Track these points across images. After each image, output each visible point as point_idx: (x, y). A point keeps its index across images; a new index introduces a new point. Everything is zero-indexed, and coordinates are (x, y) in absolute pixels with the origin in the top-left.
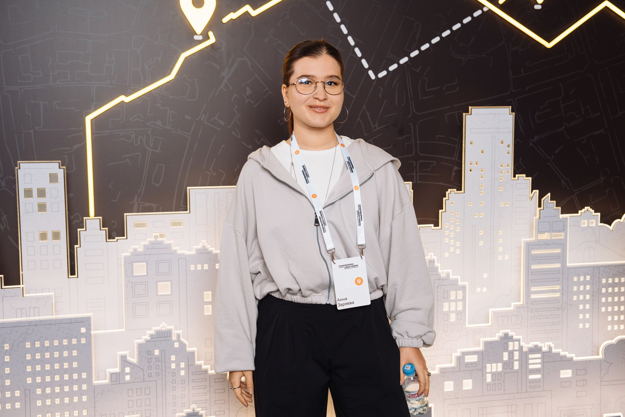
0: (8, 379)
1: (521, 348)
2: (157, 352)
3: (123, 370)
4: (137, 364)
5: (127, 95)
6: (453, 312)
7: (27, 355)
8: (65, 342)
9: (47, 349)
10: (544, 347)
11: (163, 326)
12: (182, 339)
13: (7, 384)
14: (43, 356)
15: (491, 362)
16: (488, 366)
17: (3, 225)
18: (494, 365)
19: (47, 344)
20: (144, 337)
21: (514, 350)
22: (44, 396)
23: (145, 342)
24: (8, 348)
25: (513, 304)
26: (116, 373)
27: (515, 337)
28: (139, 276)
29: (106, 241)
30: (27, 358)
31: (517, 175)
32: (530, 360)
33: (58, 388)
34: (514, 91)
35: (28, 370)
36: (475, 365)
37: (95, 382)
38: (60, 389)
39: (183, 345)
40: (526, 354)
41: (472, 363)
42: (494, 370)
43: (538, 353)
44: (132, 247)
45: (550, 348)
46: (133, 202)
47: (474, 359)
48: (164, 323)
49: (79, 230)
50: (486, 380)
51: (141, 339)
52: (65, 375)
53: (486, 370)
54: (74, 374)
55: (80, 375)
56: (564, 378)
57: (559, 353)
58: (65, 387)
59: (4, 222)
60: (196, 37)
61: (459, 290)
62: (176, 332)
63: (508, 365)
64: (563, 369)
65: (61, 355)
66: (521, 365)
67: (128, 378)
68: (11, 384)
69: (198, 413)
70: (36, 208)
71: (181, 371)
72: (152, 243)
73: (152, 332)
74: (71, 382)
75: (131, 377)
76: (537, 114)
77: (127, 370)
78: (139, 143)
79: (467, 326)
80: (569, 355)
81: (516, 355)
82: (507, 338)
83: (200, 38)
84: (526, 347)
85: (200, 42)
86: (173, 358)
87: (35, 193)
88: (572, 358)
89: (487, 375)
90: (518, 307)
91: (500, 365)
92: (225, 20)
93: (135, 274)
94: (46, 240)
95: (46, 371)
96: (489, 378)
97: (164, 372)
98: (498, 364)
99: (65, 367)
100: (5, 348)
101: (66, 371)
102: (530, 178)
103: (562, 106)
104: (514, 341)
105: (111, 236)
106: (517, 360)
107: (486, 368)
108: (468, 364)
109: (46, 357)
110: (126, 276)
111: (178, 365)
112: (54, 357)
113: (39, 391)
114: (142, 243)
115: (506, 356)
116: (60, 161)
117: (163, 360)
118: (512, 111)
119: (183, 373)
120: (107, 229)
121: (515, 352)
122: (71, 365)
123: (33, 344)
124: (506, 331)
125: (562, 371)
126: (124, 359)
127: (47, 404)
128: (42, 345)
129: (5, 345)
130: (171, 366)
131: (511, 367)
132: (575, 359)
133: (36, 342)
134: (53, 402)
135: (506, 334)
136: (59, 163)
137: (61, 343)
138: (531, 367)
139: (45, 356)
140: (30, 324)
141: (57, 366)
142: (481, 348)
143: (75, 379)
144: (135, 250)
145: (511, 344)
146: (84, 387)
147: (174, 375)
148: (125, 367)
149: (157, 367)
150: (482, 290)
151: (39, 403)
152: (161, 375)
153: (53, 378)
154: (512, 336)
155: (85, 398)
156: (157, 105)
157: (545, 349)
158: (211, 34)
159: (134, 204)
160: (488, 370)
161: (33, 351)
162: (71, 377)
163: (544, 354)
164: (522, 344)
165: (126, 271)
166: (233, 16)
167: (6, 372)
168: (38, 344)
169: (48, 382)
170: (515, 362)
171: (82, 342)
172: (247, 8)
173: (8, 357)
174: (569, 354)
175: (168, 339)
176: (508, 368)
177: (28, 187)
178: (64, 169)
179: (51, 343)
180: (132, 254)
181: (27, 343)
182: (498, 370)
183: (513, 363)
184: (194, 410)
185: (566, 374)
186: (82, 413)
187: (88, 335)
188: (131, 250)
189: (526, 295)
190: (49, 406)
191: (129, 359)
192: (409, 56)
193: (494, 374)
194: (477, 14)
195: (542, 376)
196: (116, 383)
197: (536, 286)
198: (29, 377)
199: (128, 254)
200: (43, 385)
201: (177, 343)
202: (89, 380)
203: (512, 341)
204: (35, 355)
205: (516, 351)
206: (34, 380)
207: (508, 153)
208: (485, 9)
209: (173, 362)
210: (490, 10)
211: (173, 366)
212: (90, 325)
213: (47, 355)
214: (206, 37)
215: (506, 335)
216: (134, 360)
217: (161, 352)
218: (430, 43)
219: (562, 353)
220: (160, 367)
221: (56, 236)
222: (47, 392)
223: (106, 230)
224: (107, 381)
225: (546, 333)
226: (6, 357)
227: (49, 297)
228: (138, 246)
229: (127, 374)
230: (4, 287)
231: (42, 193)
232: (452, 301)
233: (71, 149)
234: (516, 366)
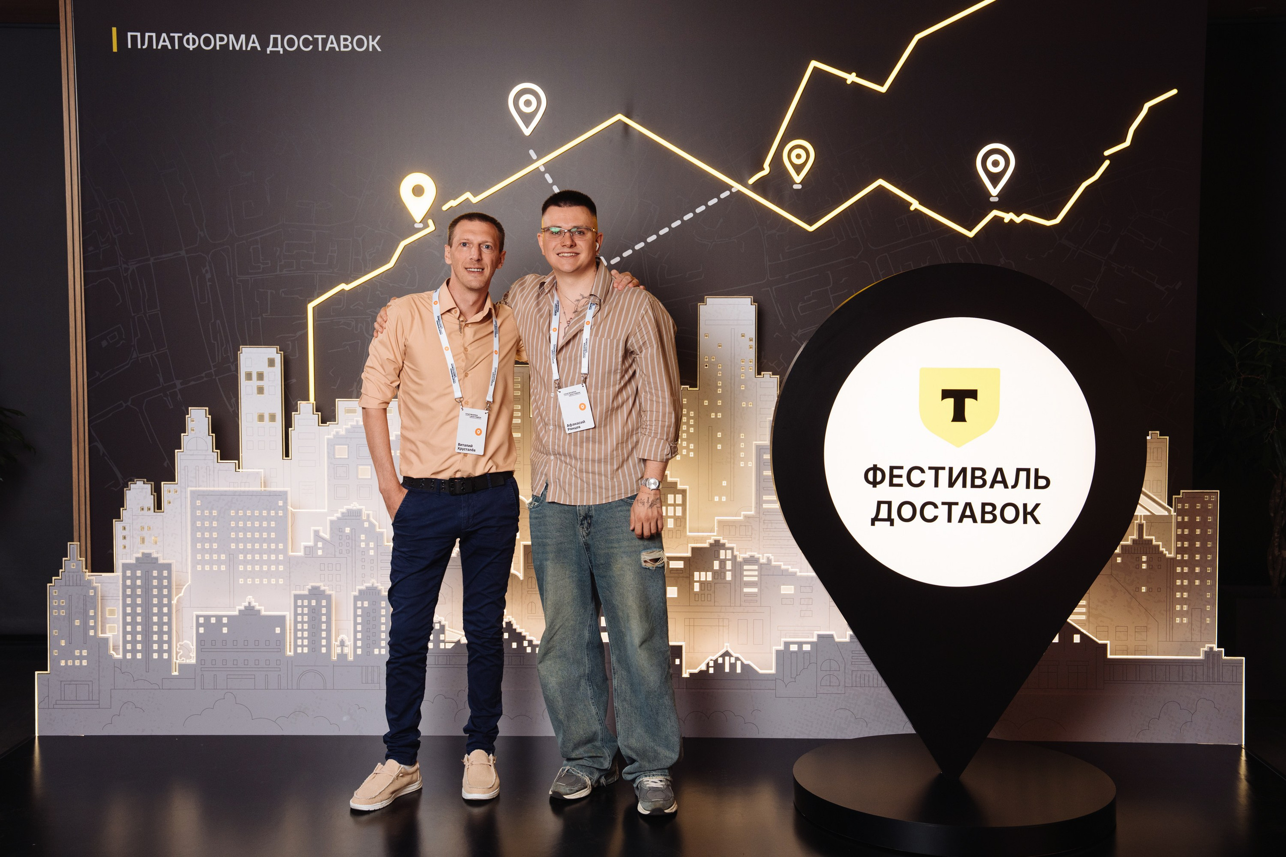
0: (215, 542)
1: (734, 558)
2: (348, 530)
3: (316, 545)
4: (329, 540)
5: (347, 283)
6: (671, 517)
7: (232, 522)
8: (265, 513)
9: (249, 518)
10: (763, 559)
11: (355, 506)
12: (372, 519)
13: (214, 547)
14: (245, 524)
15: (700, 571)
16: (696, 574)
17: (232, 408)
18: (703, 574)
19: (249, 513)
20: (336, 515)
21: (726, 560)
22: (245, 562)
23: (336, 520)
24: (216, 514)
25: (742, 513)
26: (309, 547)
27: (727, 545)
28: (340, 458)
29: (319, 426)
30: (232, 525)
31: (762, 373)
32: (744, 572)
33: (258, 555)
34: (770, 279)
35: (232, 536)
36: (682, 572)
37: (291, 554)
38: (260, 557)
39: (372, 525)
40: (741, 565)
41: (677, 569)
42: (703, 579)
43: (754, 565)
44: (335, 430)
45: (769, 560)
46: (352, 389)
47: (680, 565)
48: (354, 503)
49: (293, 413)
50: (693, 589)
51: (333, 516)
52: (264, 544)
53: (694, 578)
54: (272, 544)
55: (277, 546)
56: (785, 594)
57: (780, 566)
58: (264, 555)
59: (233, 405)
60: (416, 226)
61: (678, 494)
62: (366, 512)
63: (719, 575)
64: (784, 585)
65: (261, 525)
66: (734, 576)
67: (320, 552)
68: (218, 547)
69: (376, 587)
70: (255, 391)
71: (370, 551)
72: (353, 427)
73: (344, 510)
74: (269, 552)
75: (323, 552)
76: (800, 305)
77: (320, 545)
78: (359, 331)
79: (688, 534)
80: (791, 570)
81: (729, 565)
82: (717, 546)
83: (421, 226)
84: (740, 557)
85: (419, 230)
86: (363, 537)
87: (254, 376)
88: (796, 573)
89: (695, 584)
90: (746, 517)
91: (710, 574)
92: (445, 208)
93: (337, 457)
94: (263, 421)
95: (248, 538)
96: (697, 587)
97: (354, 551)
98: (708, 573)
99: (264, 537)
100: (214, 514)
101: (265, 540)
102: (778, 376)
103: (831, 296)
104: (726, 549)
105: (324, 421)
106: (729, 570)
107: (693, 576)
108: (673, 569)
109: (248, 525)
110: (329, 457)
111: (367, 545)
112: (255, 527)
113: (241, 557)
114: (344, 426)
115: (716, 565)
116: (278, 347)
117: (353, 538)
118: (754, 302)
119: (372, 553)
120: (320, 413)
121: (727, 562)
122: (269, 535)
123: (237, 513)
124: (717, 538)
125: (782, 586)
126: (316, 533)
127: (248, 569)
128: (245, 514)
129: (214, 511)
130: (360, 546)
131: (722, 578)
132: (799, 574)
133: (240, 511)
134: (253, 568)
135: (717, 540)
136: (277, 348)
137: (261, 513)
138: (745, 579)
139: (246, 525)
140: (234, 494)
141: (257, 535)
142: (689, 554)
143: (273, 549)
144: (337, 433)
145: (722, 552)
146: (281, 557)
147: (363, 554)
148: (317, 542)
149: (348, 545)
150: (720, 499)
151: (241, 568)
152: (351, 553)
153: (253, 546)
154: (725, 544)
155: (281, 568)
156: (377, 292)
157: (763, 560)
158: (430, 222)
159: (353, 391)
160: (696, 578)
161: (237, 519)
162: (269, 546)
163: (761, 566)
164: (736, 553)
165: (328, 453)
166: (453, 203)
167: (214, 536)
168: (241, 513)
169: (249, 549)
170: (727, 572)
171: (280, 515)
172: (468, 195)
173: (216, 522)
174: (792, 568)
175: (358, 518)
176: (719, 578)
177: (249, 370)
178: (281, 354)
179: (253, 513)
180: (334, 435)
181: (232, 511)
182: (708, 580)
183: (725, 574)
184: (373, 585)
185: (787, 590)
186: (278, 582)
187: (284, 508)
188: (334, 433)
189: (757, 503)
190: (250, 572)
191: (322, 534)
192: (645, 241)
193: (702, 584)
194: (724, 195)
195: (759, 590)
196: (309, 556)
197: (769, 495)
198: (233, 543)
199: (331, 436)
200: (245, 552)
201: (367, 523)
202: (284, 551)
203: (724, 550)
204: (238, 523)
205: (729, 560)
206: (237, 546)
207: (751, 348)
208: (734, 190)
209: (363, 541)
210: (739, 191)
211: (363, 545)
212: (287, 499)
213: (249, 524)
214: (426, 226)
215: (717, 542)
216: (327, 536)
217: (351, 530)
218: (670, 227)
219: (783, 567)
220: (351, 546)
221: (273, 418)
222: (248, 558)
223: (318, 414)
224: (301, 553)
225: (781, 548)
226: (214, 522)
227: (258, 473)
228: (341, 430)
229: (320, 549)
230: (219, 461)
231: (260, 376)
232: (670, 505)
233: (294, 335)
234: (729, 576)
